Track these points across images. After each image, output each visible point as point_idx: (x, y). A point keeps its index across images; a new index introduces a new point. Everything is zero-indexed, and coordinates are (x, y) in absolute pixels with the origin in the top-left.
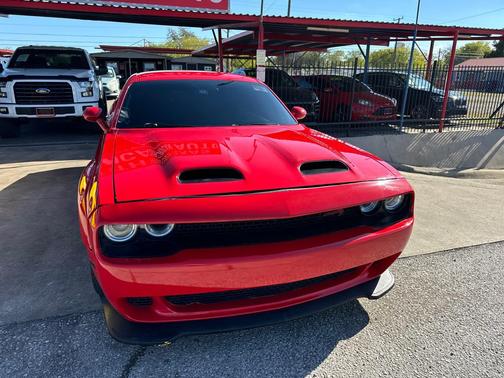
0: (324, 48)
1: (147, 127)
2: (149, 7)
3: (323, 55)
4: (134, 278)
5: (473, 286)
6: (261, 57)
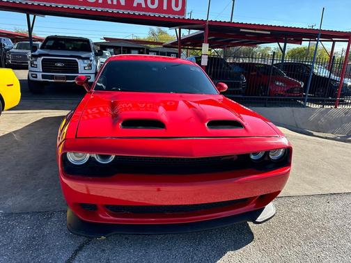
0: (255, 44)
1: (114, 90)
2: (131, 13)
3: (255, 49)
4: (88, 191)
5: (339, 222)
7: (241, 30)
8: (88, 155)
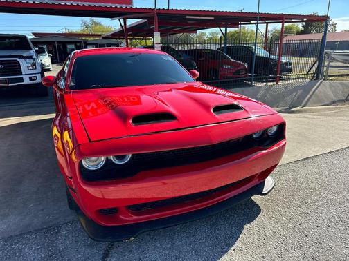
0: (195, 31)
1: (93, 88)
2: (75, 4)
3: (192, 35)
4: (103, 195)
5: (320, 182)
6: (157, 37)
7: (188, 17)
8: (104, 158)
